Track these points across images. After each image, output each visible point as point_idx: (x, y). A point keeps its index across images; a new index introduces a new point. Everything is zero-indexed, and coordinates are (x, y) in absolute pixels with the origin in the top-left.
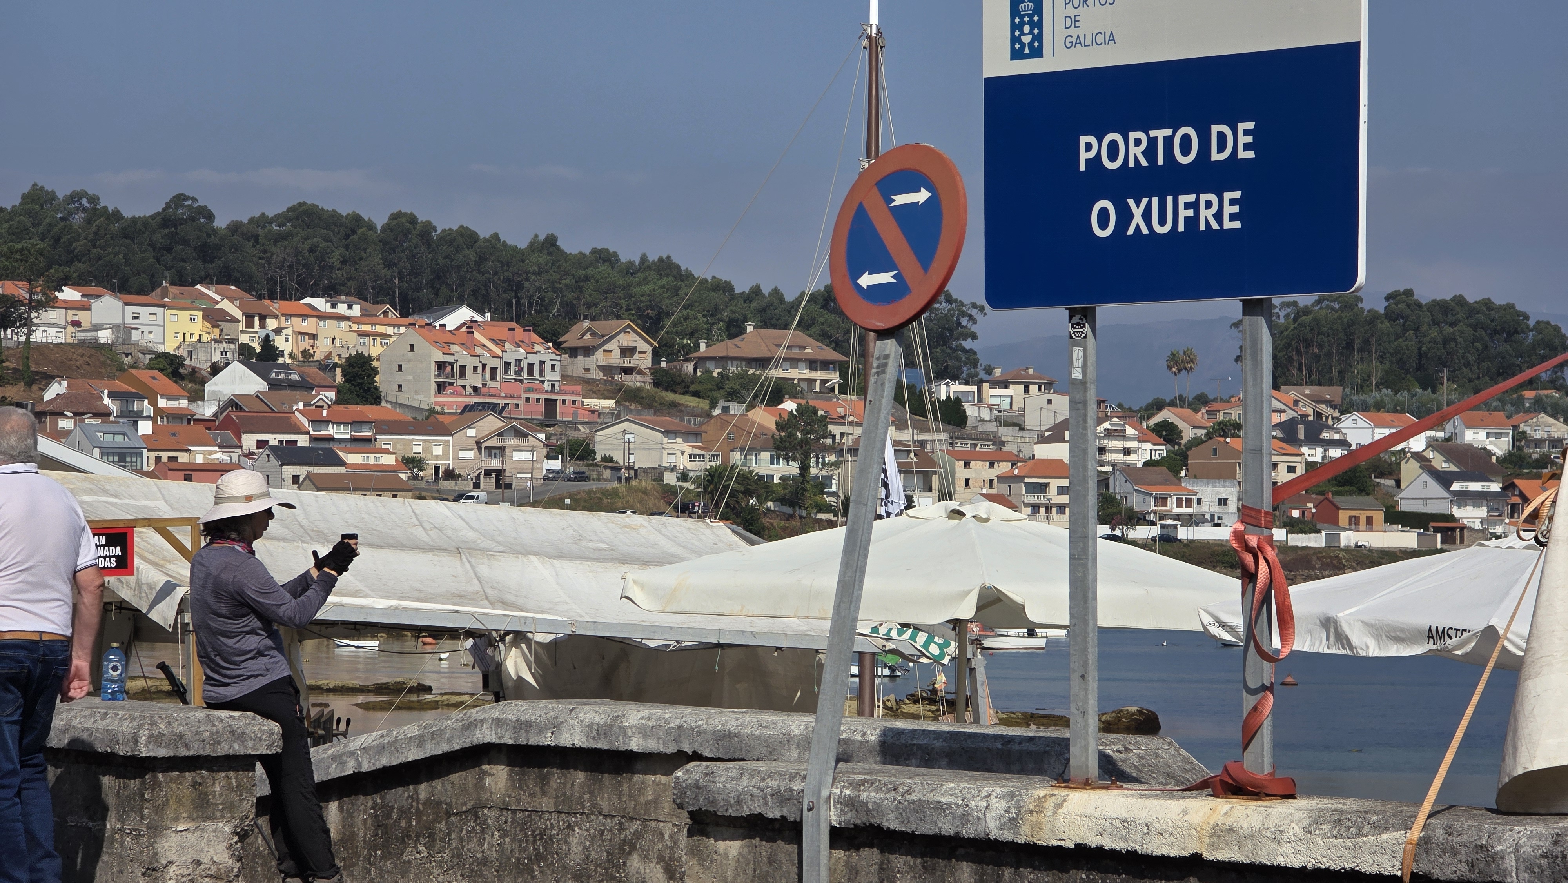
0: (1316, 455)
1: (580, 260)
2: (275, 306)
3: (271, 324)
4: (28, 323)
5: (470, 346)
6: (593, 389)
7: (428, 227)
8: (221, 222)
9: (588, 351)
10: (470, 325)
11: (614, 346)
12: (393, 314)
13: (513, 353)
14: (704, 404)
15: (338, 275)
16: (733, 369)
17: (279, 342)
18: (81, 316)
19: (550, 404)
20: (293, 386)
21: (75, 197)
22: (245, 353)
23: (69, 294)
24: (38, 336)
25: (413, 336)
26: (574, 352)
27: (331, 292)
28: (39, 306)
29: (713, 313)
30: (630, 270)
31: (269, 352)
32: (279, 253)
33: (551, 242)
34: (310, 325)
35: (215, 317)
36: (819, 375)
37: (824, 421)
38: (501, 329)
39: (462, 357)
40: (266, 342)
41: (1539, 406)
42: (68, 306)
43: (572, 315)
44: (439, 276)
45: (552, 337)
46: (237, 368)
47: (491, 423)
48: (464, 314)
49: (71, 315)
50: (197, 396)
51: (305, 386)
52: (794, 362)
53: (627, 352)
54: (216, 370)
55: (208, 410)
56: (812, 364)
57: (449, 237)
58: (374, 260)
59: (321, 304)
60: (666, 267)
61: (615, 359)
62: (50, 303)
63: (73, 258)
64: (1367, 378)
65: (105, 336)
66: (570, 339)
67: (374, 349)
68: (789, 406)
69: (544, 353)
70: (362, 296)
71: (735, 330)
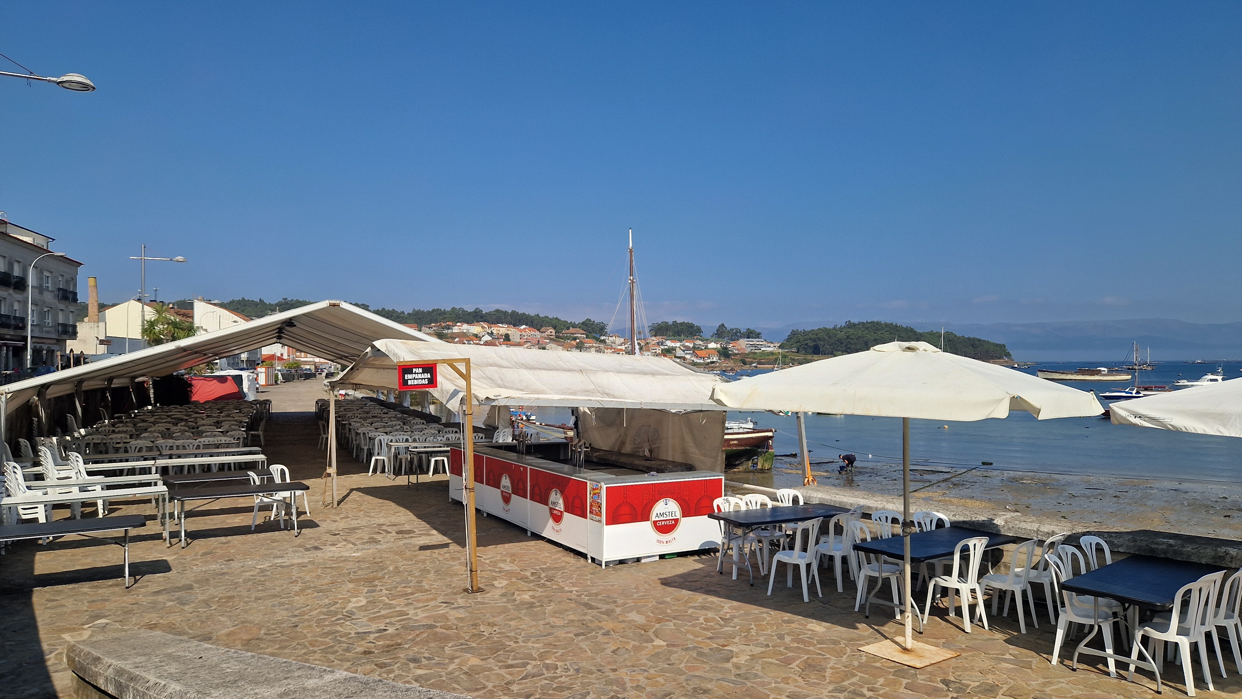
0: (663, 347)
1: (543, 318)
2: (493, 326)
3: (492, 328)
4: (452, 329)
5: (525, 332)
6: (546, 338)
7: (518, 313)
8: (484, 312)
9: (545, 332)
10: (525, 328)
11: (549, 331)
12: (512, 326)
13: (532, 333)
14: (564, 341)
15: (503, 320)
16: (568, 335)
17: (494, 332)
18: (461, 327)
19: (539, 341)
20: (496, 338)
21: (460, 308)
22: (488, 333)
23: (458, 324)
24: (454, 331)
25: (516, 330)
26: (542, 332)
27: (502, 323)
28: (454, 326)
29: (565, 326)
30: (551, 319)
31: (492, 333)
32: (494, 317)
33: (538, 315)
34: (499, 329)
35: (483, 327)
36: (582, 336)
37: (584, 343)
38: (530, 329)
39: (524, 333)
40: (491, 331)
41: (697, 339)
42: (459, 326)
43: (542, 326)
44: (520, 320)
45: (539, 330)
46: (487, 335)
47: (529, 344)
48: (524, 326)
49: (460, 327)
50: (480, 340)
51: (498, 338)
52: (578, 333)
53: (551, 332)
54: (483, 336)
55: (482, 343)
56: (581, 334)
57: (521, 314)
58: (509, 318)
59: (501, 325)
60: (557, 319)
61: (549, 333)
62: (456, 325)
63: (460, 318)
64: (670, 335)
65: (465, 331)
66: (541, 330)
67: (509, 332)
68: (578, 341)
69: (537, 333)
70: (507, 324)
71: (568, 328)
